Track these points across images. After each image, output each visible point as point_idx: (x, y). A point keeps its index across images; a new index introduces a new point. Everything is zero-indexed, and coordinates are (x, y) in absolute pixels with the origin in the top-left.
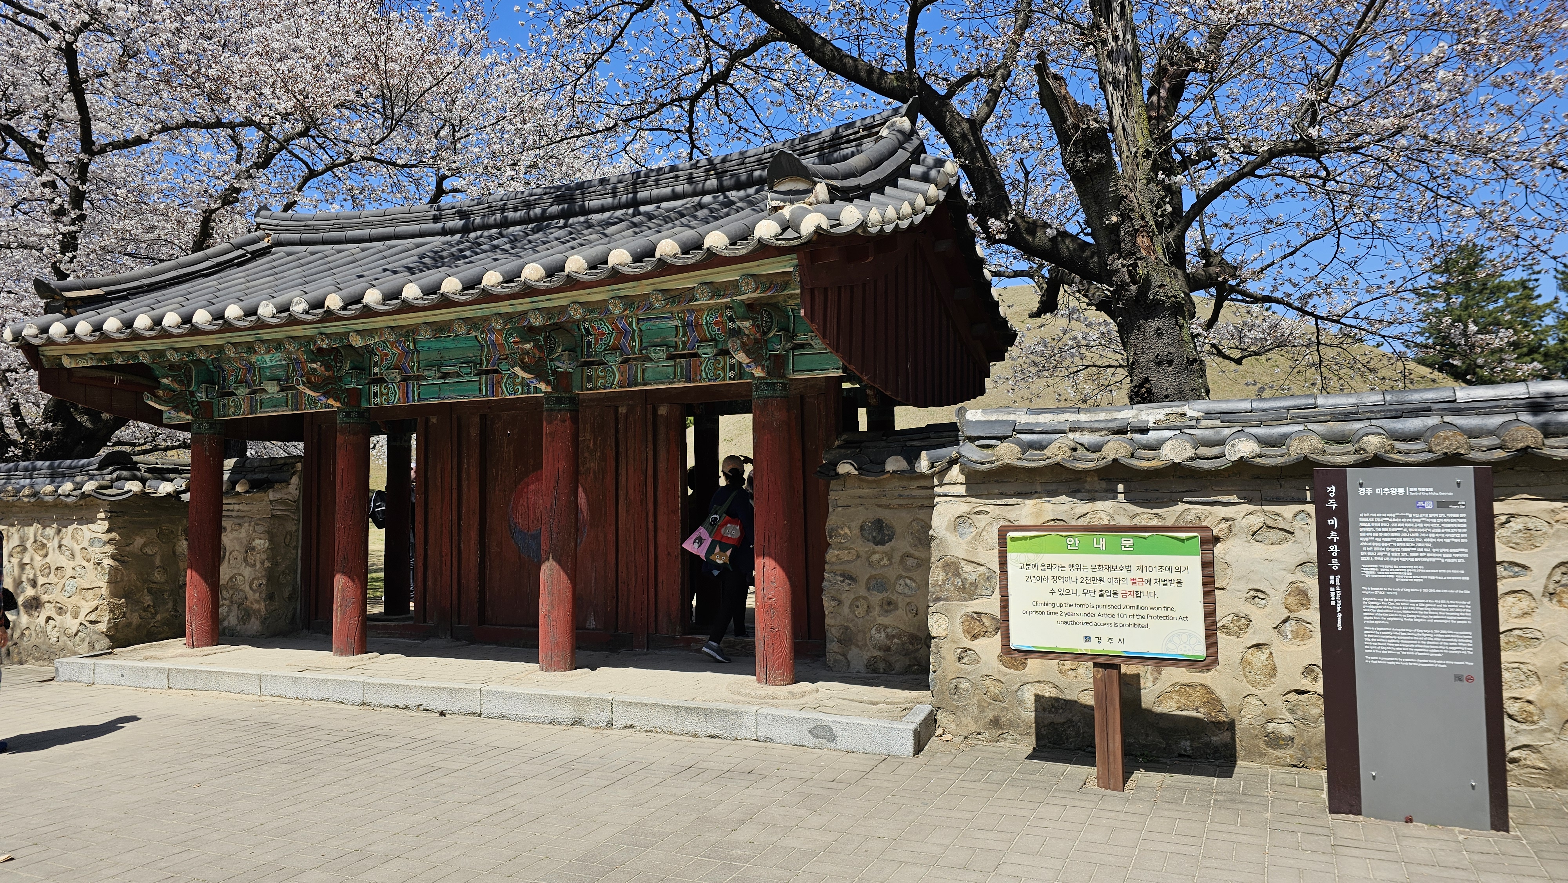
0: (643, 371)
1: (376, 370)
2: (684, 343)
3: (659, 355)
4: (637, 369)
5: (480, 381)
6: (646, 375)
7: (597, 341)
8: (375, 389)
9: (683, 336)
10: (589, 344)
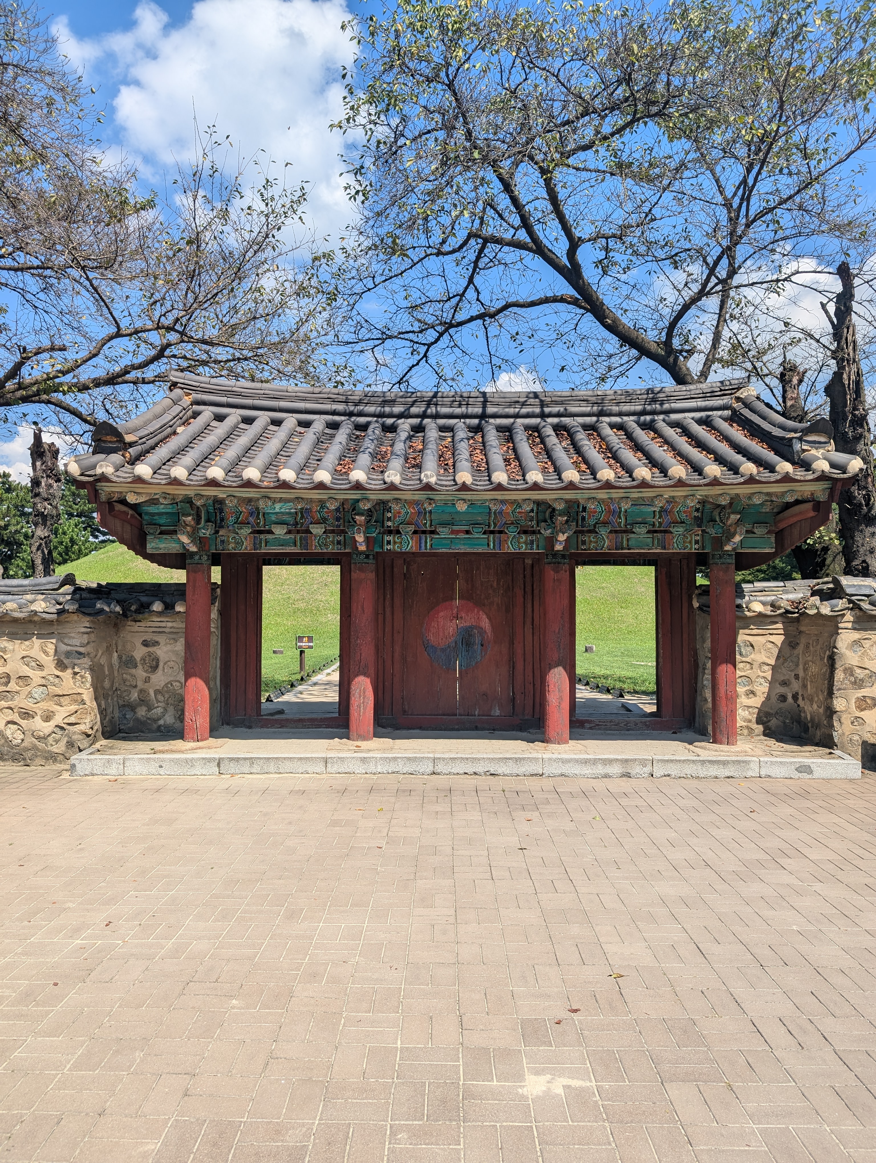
0: (628, 540)
1: (390, 524)
2: (659, 523)
3: (641, 530)
4: (622, 538)
5: (488, 538)
6: (630, 543)
7: (590, 516)
8: (387, 538)
9: (659, 518)
10: (583, 518)
